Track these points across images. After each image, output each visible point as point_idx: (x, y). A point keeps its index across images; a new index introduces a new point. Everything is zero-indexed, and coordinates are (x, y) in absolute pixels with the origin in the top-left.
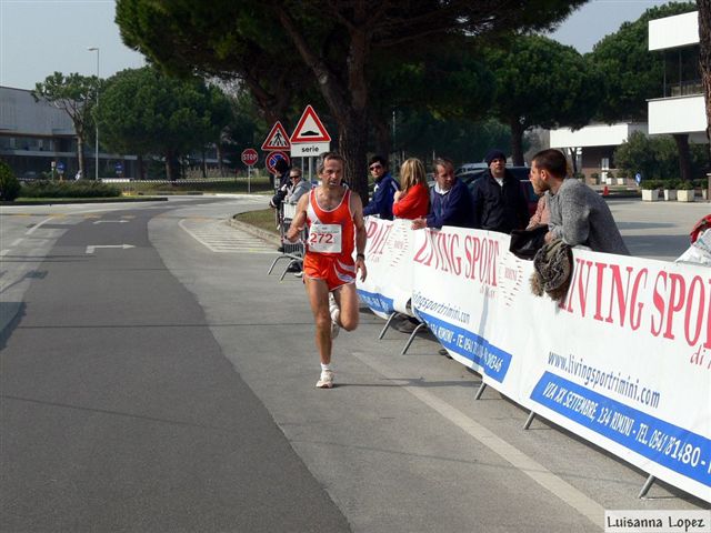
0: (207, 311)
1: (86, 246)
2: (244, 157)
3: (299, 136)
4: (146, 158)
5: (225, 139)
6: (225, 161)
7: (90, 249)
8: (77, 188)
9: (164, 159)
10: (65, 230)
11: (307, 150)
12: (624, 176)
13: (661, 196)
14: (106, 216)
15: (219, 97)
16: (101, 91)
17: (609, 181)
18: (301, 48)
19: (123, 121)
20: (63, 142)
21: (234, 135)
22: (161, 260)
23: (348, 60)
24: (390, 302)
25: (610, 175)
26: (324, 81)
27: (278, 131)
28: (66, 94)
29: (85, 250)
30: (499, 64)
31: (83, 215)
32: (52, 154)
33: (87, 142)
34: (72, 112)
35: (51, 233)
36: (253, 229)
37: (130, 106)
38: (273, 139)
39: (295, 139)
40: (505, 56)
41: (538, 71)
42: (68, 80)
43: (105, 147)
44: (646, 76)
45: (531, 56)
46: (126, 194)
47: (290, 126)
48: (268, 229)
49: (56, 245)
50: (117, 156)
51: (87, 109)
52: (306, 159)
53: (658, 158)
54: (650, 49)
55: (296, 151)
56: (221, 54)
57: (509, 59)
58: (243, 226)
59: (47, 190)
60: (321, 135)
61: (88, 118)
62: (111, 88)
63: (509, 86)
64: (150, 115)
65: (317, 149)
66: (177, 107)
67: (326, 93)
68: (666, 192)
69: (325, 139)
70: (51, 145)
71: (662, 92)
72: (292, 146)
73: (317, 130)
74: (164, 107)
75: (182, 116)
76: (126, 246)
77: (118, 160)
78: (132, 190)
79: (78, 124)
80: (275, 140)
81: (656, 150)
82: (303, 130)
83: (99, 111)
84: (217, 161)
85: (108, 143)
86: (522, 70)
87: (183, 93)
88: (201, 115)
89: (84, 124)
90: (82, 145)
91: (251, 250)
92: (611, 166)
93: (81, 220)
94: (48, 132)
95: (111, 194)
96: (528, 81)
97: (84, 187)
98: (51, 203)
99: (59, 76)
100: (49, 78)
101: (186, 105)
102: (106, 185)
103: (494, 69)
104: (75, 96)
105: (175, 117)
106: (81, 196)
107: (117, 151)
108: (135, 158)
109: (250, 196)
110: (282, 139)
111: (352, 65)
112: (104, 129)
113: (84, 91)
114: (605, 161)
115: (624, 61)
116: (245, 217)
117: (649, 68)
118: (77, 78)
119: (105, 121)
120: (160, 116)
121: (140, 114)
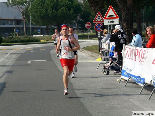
0: (74, 84)
1: (28, 61)
2: (86, 25)
3: (107, 17)
4: (49, 27)
5: (79, 19)
6: (79, 27)
7: (29, 62)
8: (23, 39)
9: (56, 27)
10: (20, 55)
11: (110, 22)
14: (35, 49)
15: (76, 3)
19: (40, 13)
20: (18, 22)
21: (82, 17)
22: (56, 66)
24: (144, 79)
27: (99, 15)
28: (19, 3)
29: (27, 62)
31: (26, 49)
32: (14, 26)
33: (27, 21)
34: (21, 10)
35: (14, 56)
36: (90, 53)
37: (43, 7)
38: (97, 18)
39: (106, 18)
43: (34, 23)
46: (42, 41)
47: (103, 13)
48: (96, 53)
49: (16, 60)
50: (38, 26)
52: (110, 25)
55: (106, 23)
58: (86, 52)
59: (12, 40)
60: (115, 16)
61: (27, 12)
64: (50, 10)
65: (114, 22)
66: (60, 7)
69: (117, 18)
70: (14, 23)
72: (104, 21)
73: (113, 14)
74: (56, 7)
75: (63, 10)
76: (42, 61)
77: (39, 28)
78: (44, 39)
79: (23, 15)
80: (98, 19)
82: (109, 15)
83: (31, 9)
84: (76, 27)
85: (35, 21)
87: (62, 2)
88: (70, 10)
89: (26, 14)
90: (25, 22)
91: (90, 61)
93: (25, 51)
94: (12, 18)
95: (37, 41)
97: (26, 39)
98: (14, 45)
101: (64, 6)
102: (34, 38)
104: (22, 4)
105: (60, 11)
106: (25, 42)
107: (38, 24)
108: (45, 27)
109: (89, 40)
110: (101, 18)
112: (33, 16)
113: (25, 2)
116: (87, 48)
119: (33, 13)
120: (54, 10)
121: (47, 10)
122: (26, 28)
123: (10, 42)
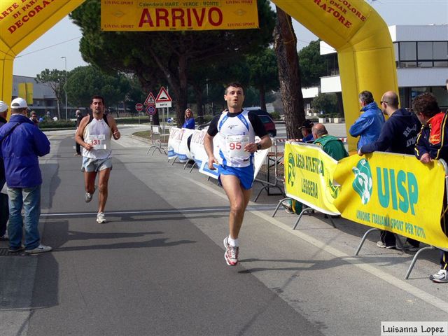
2: (137, 107)
3: (159, 99)
5: (127, 99)
6: (128, 109)
11: (163, 105)
12: (316, 112)
13: (328, 121)
15: (124, 79)
16: (68, 77)
17: (310, 115)
18: (159, 63)
19: (79, 91)
20: (49, 102)
21: (132, 97)
23: (179, 68)
25: (310, 112)
26: (169, 76)
27: (151, 96)
28: (52, 79)
30: (253, 62)
32: (45, 108)
34: (54, 88)
35: (55, 142)
36: (141, 139)
37: (82, 84)
39: (158, 101)
40: (255, 59)
41: (271, 65)
42: (52, 73)
44: (321, 66)
45: (267, 59)
47: (156, 94)
51: (62, 86)
52: (161, 108)
53: (332, 103)
54: (321, 54)
55: (158, 105)
56: (126, 64)
57: (257, 60)
58: (137, 137)
59: (46, 124)
60: (168, 99)
61: (62, 90)
62: (73, 76)
63: (258, 72)
64: (91, 88)
65: (166, 105)
66: (104, 85)
67: (170, 81)
68: (330, 119)
69: (170, 100)
70: (43, 103)
71: (327, 73)
72: (156, 103)
73: (166, 96)
74: (98, 85)
75: (107, 88)
79: (57, 92)
80: (150, 101)
81: (331, 99)
82: (161, 97)
83: (67, 87)
84: (123, 109)
85: (72, 102)
86: (263, 65)
87: (106, 78)
88: (116, 88)
89: (60, 94)
90: (60, 103)
91: (141, 146)
92: (311, 108)
94: (42, 97)
95: (74, 126)
96: (266, 70)
98: (49, 130)
99: (47, 71)
100: (43, 72)
101: (108, 83)
103: (250, 65)
104: (56, 80)
105: (103, 89)
107: (76, 106)
108: (84, 109)
109: (140, 125)
110: (153, 100)
111: (180, 70)
112: (70, 95)
113: (59, 78)
114: (308, 105)
115: (311, 59)
116: (137, 134)
117: (323, 62)
118: (56, 72)
119: (71, 92)
120: (96, 88)
121: (87, 88)
122: (60, 110)
123: (44, 127)
